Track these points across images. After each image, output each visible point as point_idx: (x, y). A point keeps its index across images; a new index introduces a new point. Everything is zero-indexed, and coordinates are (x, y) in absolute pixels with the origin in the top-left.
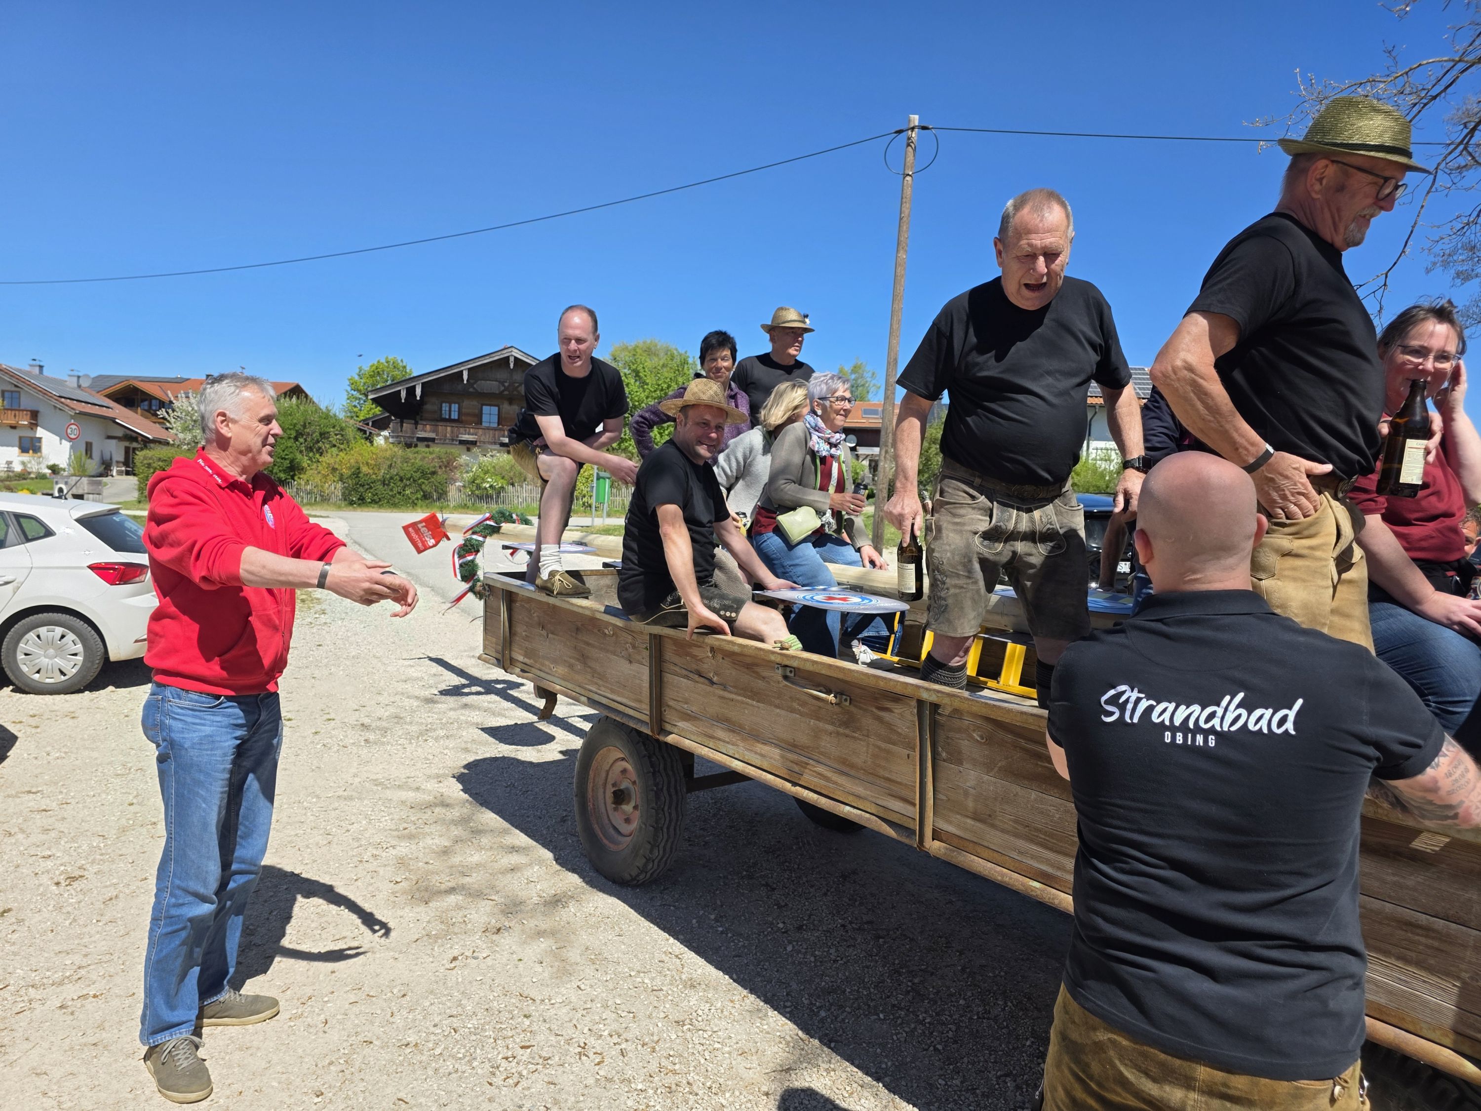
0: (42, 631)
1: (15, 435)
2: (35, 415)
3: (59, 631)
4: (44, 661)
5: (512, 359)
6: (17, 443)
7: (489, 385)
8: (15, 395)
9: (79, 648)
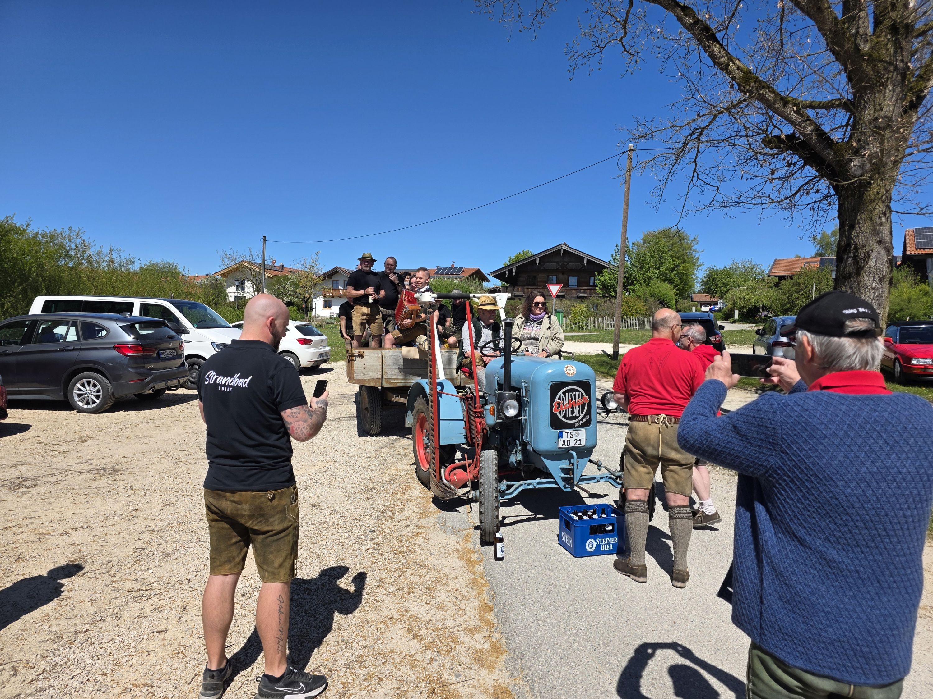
5: (562, 251)
7: (552, 265)
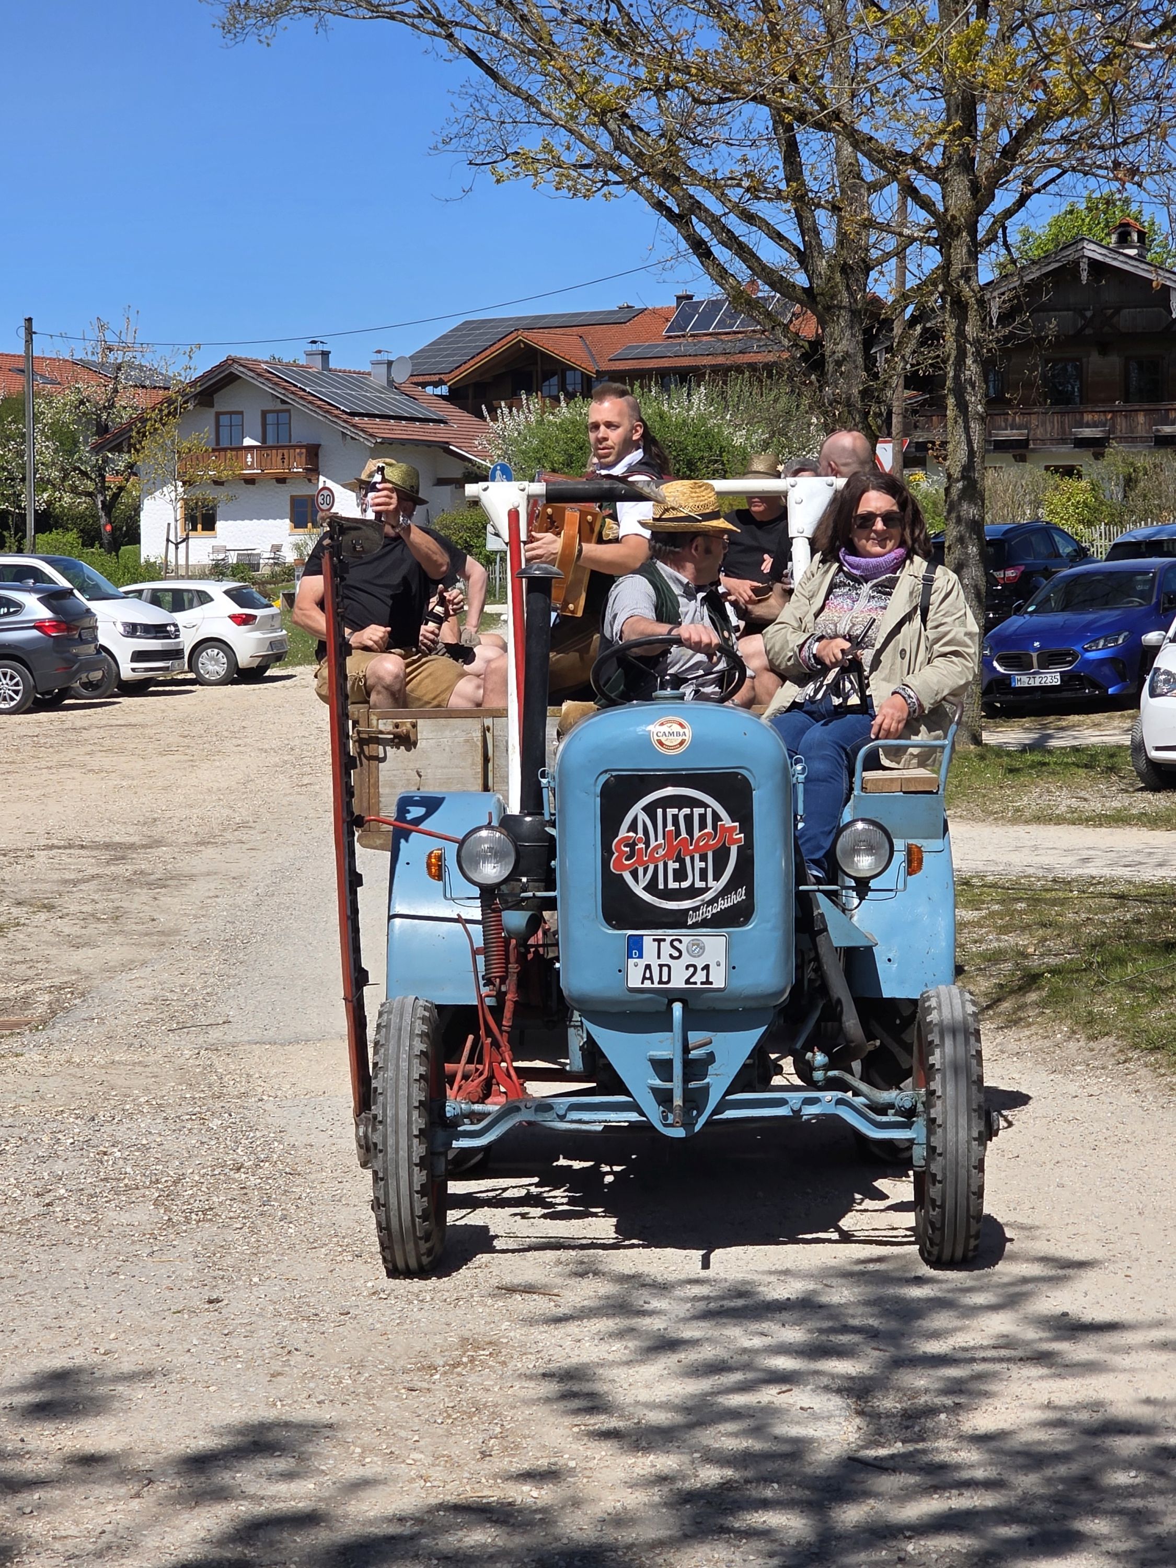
0: (209, 651)
1: (284, 495)
2: (313, 453)
3: (216, 651)
4: (210, 668)
5: (1084, 265)
6: (288, 509)
8: (283, 417)
9: (225, 660)
